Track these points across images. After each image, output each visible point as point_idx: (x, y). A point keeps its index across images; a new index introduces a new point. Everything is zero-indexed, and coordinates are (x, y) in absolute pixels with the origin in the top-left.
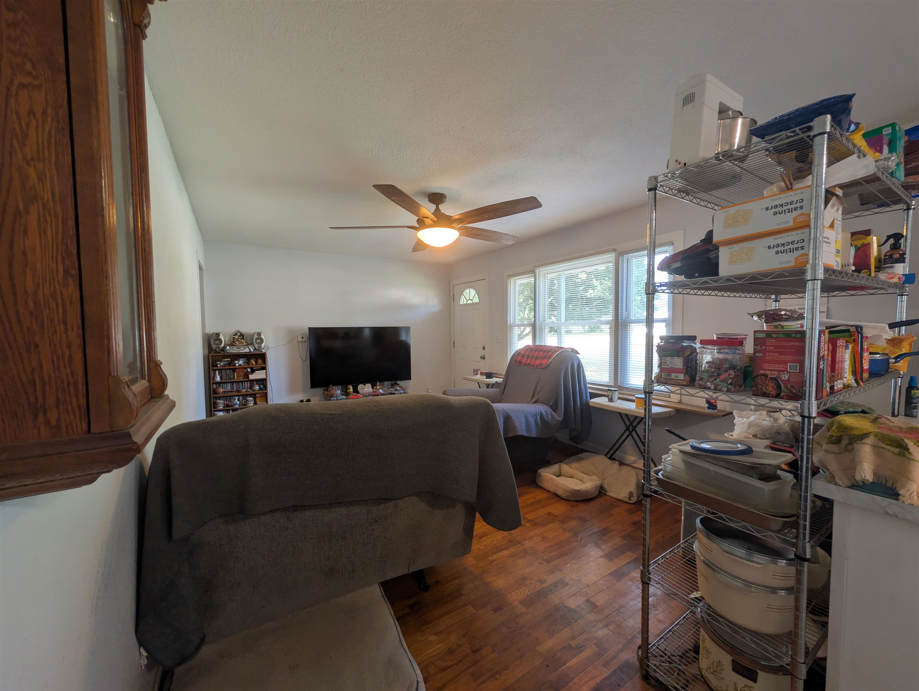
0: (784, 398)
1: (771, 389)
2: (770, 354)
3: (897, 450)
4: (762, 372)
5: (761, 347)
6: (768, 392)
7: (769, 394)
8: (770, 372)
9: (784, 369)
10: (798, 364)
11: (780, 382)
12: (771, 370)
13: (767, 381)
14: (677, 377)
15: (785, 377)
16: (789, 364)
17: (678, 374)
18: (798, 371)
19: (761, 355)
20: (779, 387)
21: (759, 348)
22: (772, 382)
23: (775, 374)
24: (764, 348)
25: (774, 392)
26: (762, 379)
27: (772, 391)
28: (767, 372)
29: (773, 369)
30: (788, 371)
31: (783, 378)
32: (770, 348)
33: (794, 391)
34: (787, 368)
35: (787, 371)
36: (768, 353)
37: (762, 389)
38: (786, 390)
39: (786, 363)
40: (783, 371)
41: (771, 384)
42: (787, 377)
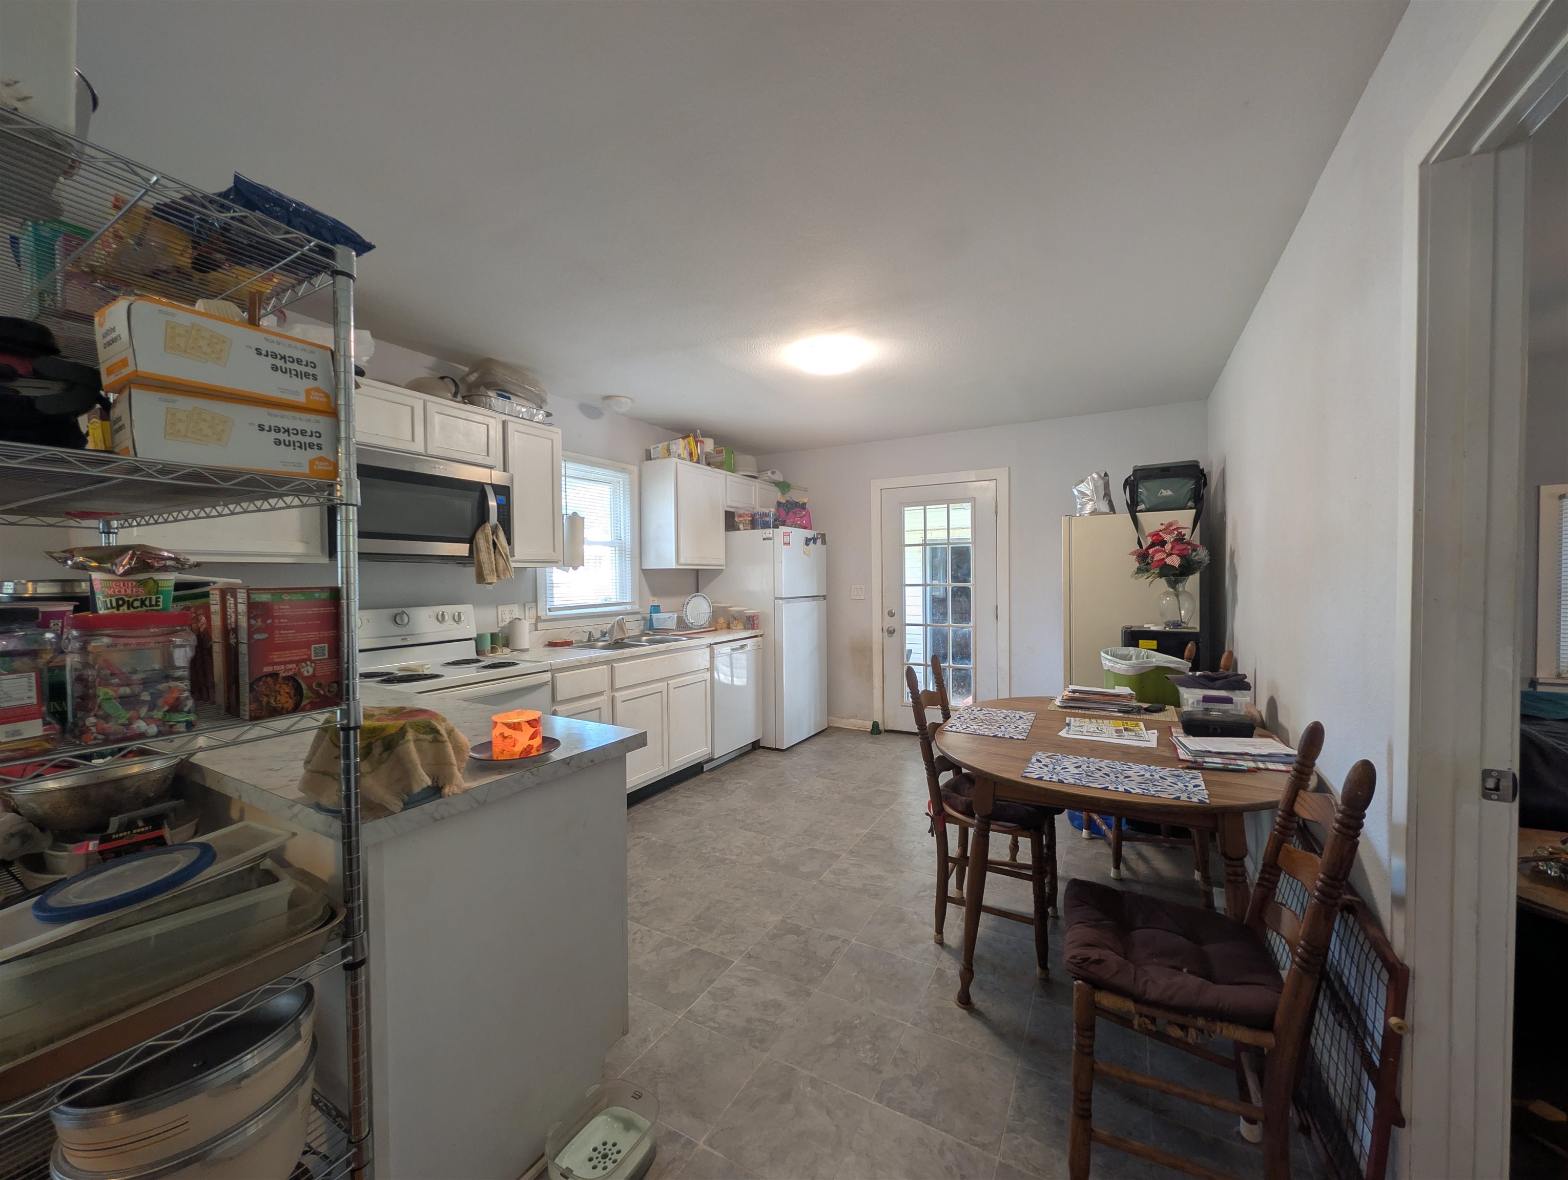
0: (307, 708)
1: (285, 699)
2: (282, 632)
3: (432, 736)
4: (268, 669)
5: (264, 621)
6: (280, 706)
7: (283, 708)
8: (283, 667)
9: (305, 657)
10: (326, 645)
11: (300, 681)
12: (285, 663)
13: (278, 686)
14: (17, 732)
15: (308, 672)
16: (313, 646)
17: (20, 726)
18: (326, 657)
19: (265, 636)
20: (298, 690)
21: (259, 623)
22: (287, 684)
23: (291, 669)
24: (269, 621)
25: (290, 704)
26: (267, 682)
27: (287, 702)
28: (277, 668)
29: (288, 659)
30: (313, 658)
31: (306, 674)
32: (282, 621)
33: (322, 692)
34: (310, 655)
35: (309, 659)
36: (277, 632)
37: (268, 702)
38: (310, 694)
39: (307, 645)
40: (305, 661)
41: (286, 689)
42: (311, 670)
